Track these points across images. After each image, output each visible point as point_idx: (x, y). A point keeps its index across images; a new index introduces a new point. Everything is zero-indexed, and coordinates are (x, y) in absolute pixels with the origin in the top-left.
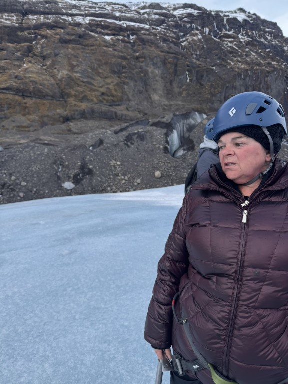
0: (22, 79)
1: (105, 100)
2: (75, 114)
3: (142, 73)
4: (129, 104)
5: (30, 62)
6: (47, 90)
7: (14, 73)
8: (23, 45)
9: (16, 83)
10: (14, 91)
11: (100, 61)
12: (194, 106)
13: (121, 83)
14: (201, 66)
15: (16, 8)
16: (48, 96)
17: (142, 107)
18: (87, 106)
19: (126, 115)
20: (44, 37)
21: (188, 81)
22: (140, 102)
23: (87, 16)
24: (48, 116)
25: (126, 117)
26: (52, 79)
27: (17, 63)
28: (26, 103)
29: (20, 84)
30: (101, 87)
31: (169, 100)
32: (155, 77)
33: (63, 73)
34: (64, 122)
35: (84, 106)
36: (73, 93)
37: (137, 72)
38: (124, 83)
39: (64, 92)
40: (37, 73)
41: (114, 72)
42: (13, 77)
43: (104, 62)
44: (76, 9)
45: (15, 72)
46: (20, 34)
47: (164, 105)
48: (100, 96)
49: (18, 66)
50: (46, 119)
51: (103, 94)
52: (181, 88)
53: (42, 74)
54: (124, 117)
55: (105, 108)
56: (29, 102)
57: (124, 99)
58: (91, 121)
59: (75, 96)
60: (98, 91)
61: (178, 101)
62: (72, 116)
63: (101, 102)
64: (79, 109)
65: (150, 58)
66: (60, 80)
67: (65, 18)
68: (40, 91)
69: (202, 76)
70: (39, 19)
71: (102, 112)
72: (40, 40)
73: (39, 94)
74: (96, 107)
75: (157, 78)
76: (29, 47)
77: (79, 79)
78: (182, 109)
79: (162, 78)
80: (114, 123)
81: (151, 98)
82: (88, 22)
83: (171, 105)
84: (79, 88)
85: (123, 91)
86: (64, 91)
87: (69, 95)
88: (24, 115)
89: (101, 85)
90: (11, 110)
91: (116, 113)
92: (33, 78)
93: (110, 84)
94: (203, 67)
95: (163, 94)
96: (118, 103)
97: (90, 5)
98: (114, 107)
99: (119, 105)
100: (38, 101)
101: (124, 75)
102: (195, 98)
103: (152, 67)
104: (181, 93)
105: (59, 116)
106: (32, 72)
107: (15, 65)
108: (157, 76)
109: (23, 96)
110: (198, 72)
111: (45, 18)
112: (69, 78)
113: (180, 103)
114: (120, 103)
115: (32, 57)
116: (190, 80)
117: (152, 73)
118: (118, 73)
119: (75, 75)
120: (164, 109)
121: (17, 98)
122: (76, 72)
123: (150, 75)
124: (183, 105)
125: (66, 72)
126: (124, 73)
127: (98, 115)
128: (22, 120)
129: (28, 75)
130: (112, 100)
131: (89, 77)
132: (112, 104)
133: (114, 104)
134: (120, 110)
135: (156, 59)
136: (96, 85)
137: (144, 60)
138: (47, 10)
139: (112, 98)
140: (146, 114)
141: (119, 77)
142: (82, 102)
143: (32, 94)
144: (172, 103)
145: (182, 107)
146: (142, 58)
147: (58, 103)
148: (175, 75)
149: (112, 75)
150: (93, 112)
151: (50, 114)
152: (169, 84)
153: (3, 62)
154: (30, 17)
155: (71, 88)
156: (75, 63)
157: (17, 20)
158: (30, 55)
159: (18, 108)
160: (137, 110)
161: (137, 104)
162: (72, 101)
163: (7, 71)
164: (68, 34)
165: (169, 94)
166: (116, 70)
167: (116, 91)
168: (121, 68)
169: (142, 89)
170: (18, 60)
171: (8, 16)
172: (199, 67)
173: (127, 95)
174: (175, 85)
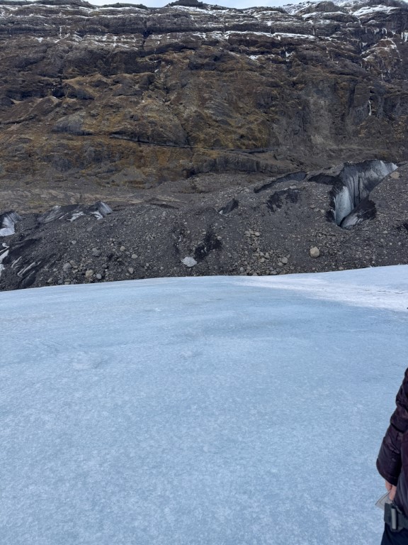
0: (138, 120)
1: (244, 145)
2: (202, 165)
3: (300, 105)
4: (277, 150)
5: (150, 97)
6: (168, 134)
7: (130, 112)
8: (142, 74)
9: (131, 124)
10: (128, 135)
11: (241, 90)
12: (377, 150)
13: (268, 120)
14: (391, 90)
15: (136, 27)
16: (170, 141)
17: (296, 153)
18: (219, 154)
19: (272, 165)
20: (168, 62)
21: (370, 114)
22: (295, 147)
23: (227, 29)
24: (168, 168)
25: (271, 168)
26: (176, 119)
27: (134, 99)
28: (141, 151)
29: (136, 125)
30: (240, 128)
31: (338, 142)
32: (318, 111)
33: (190, 110)
34: (187, 177)
35: (215, 154)
36: (202, 136)
37: (293, 104)
38: (273, 121)
39: (190, 136)
40: (158, 110)
41: (259, 106)
42: (128, 117)
43: (246, 91)
44: (213, 21)
45: (130, 110)
46: (139, 60)
47: (330, 150)
48: (238, 140)
49: (134, 102)
50: (165, 173)
51: (242, 137)
52: (357, 124)
53: (164, 112)
54: (269, 169)
55: (242, 157)
56: (146, 149)
57: (272, 142)
58: (223, 175)
59: (205, 140)
60: (235, 133)
61: (351, 144)
62: (198, 169)
63: (239, 147)
64: (208, 158)
65: (313, 82)
66: (185, 120)
67: (198, 34)
68: (159, 135)
69: (394, 106)
70: (164, 38)
71: (238, 163)
72: (164, 67)
73: (159, 139)
74: (231, 155)
75: (322, 111)
76: (149, 77)
77: (211, 117)
78: (358, 155)
79: (330, 111)
80: (253, 176)
81: (310, 140)
82: (227, 38)
83: (341, 150)
84: (210, 130)
85: (270, 131)
86: (190, 134)
87: (196, 140)
88: (139, 167)
89: (240, 125)
90: (123, 161)
91: (258, 163)
92: (152, 117)
93: (253, 123)
94: (395, 92)
95: (329, 134)
96: (261, 149)
97: (232, 14)
98: (256, 154)
99: (263, 152)
100: (157, 148)
101: (273, 109)
102: (380, 140)
103: (315, 95)
104: (357, 133)
105: (182, 168)
106: (151, 110)
107: (131, 102)
108: (322, 108)
109: (139, 141)
110: (386, 99)
111: (172, 37)
112: (197, 116)
113: (355, 147)
114: (265, 149)
115: (153, 90)
116: (373, 112)
117: (315, 104)
118: (265, 107)
119: (206, 111)
120: (330, 157)
121: (131, 144)
122: (208, 108)
123: (312, 106)
124: (360, 150)
125: (194, 109)
126: (273, 106)
127: (233, 166)
128: (135, 173)
129: (146, 114)
130: (254, 145)
131: (224, 114)
132: (253, 151)
133: (257, 150)
134: (264, 159)
135: (321, 83)
136: (233, 124)
137: (303, 85)
138: (175, 26)
139: (254, 143)
140: (302, 164)
141: (266, 113)
142: (212, 149)
143: (151, 139)
144: (343, 148)
145: (358, 152)
146: (301, 83)
147: (182, 150)
148: (350, 106)
149: (257, 110)
150: (227, 161)
151: (171, 166)
152: (340, 118)
153: (117, 97)
154: (153, 37)
155: (200, 129)
156: (206, 96)
157: (137, 42)
158: (151, 87)
159: (132, 158)
160: (288, 158)
161: (289, 149)
162: (200, 147)
163: (121, 110)
164: (201, 57)
165: (339, 133)
166: (263, 103)
167: (260, 131)
168: (270, 99)
169: (298, 128)
170: (135, 94)
171: (127, 38)
172: (388, 92)
173: (276, 137)
174: (348, 121)
